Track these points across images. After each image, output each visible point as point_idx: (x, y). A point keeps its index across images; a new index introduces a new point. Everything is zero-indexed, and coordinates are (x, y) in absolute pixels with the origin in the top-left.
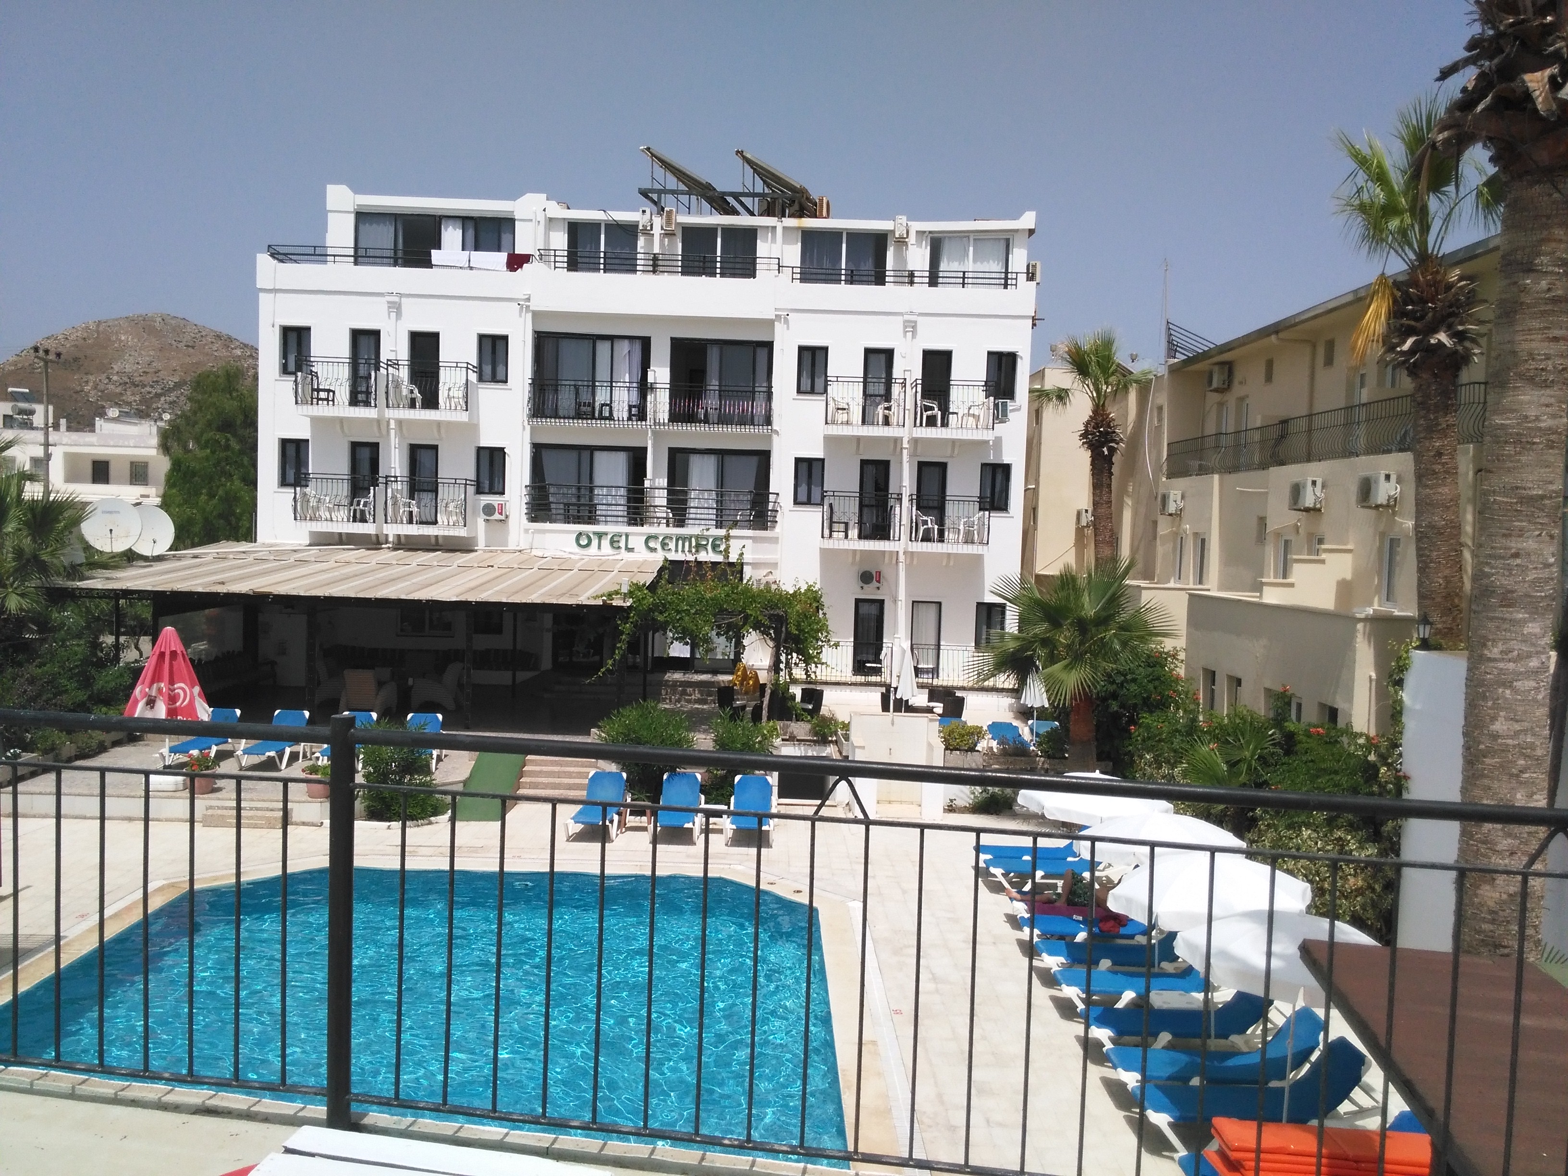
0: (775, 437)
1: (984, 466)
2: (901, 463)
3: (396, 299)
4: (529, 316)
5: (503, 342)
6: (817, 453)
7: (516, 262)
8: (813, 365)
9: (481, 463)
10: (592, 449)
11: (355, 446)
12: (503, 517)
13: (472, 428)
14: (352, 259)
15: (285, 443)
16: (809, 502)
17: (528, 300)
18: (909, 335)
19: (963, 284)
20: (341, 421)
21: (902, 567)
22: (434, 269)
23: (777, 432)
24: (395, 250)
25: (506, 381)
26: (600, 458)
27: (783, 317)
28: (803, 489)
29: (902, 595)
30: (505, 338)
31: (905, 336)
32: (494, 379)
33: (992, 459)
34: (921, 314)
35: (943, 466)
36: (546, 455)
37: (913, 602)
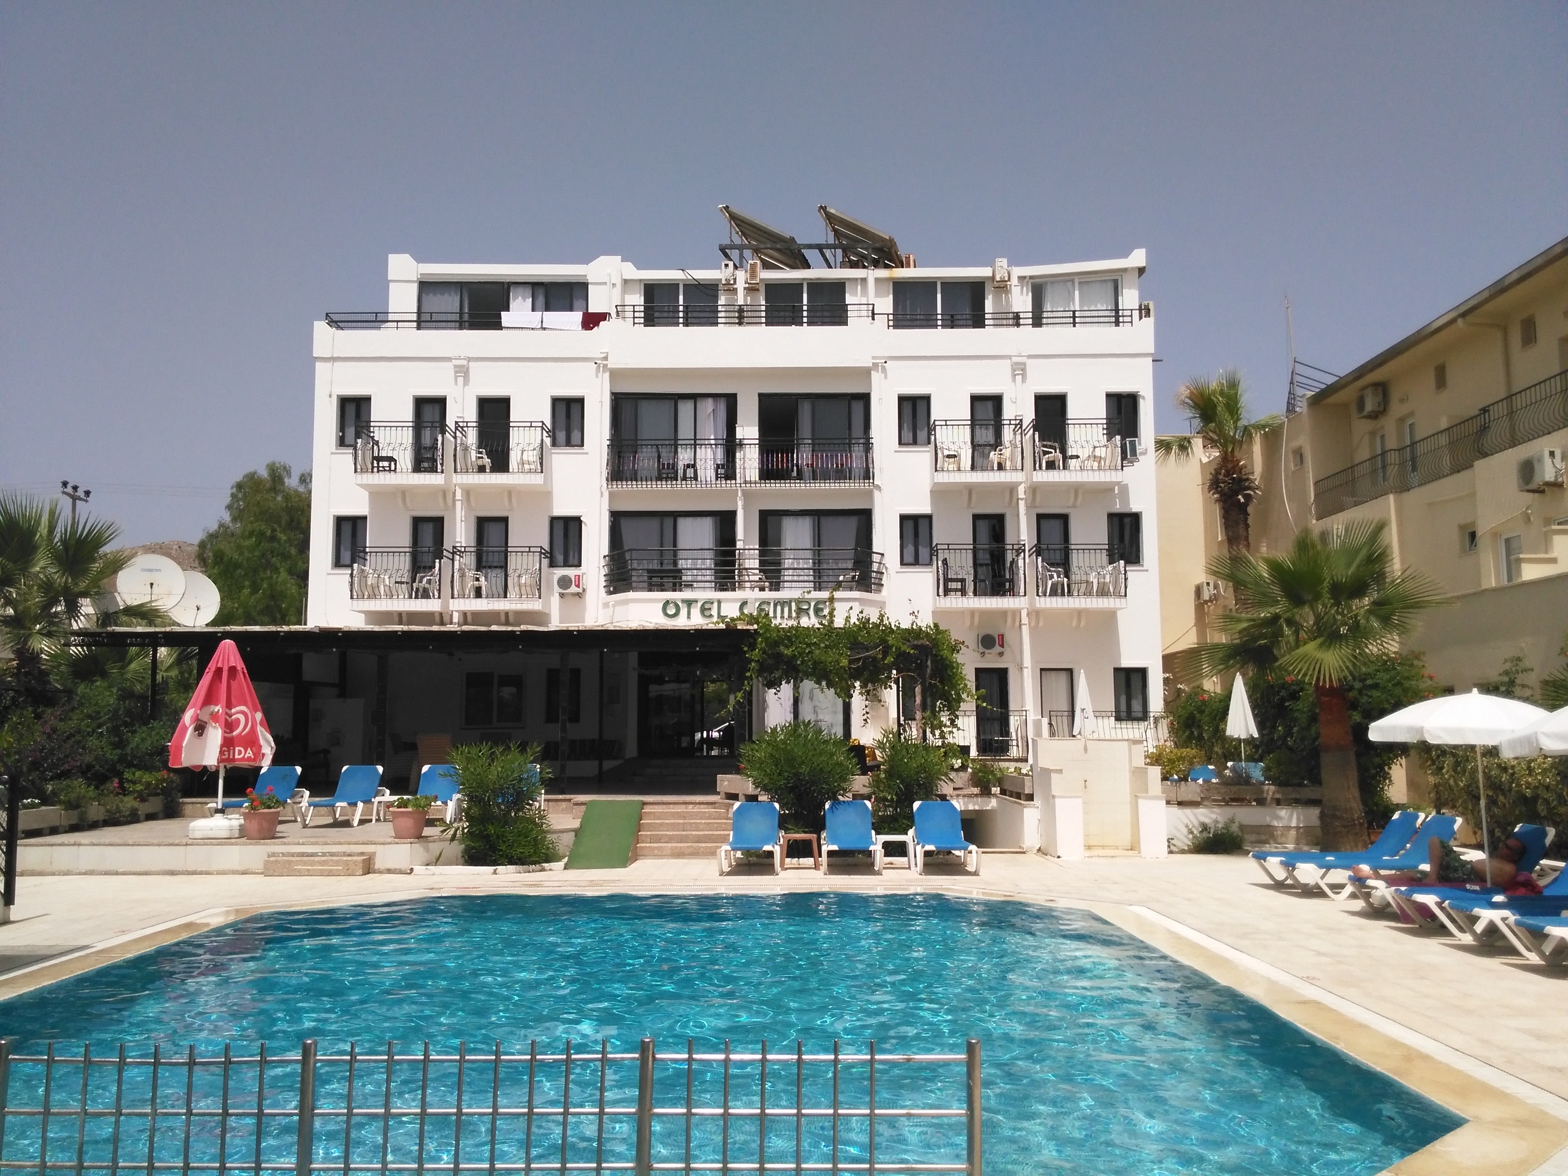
0: (876, 493)
1: (1111, 516)
2: (1018, 515)
3: (465, 363)
4: (607, 375)
5: (578, 406)
6: (923, 507)
7: (591, 321)
8: (914, 415)
9: (555, 531)
10: (675, 515)
11: (418, 522)
12: (580, 590)
13: (545, 495)
14: (415, 324)
15: (340, 522)
16: (916, 562)
17: (606, 358)
18: (1019, 378)
19: (1074, 324)
20: (403, 492)
21: (1025, 630)
22: (504, 331)
23: (878, 488)
24: (461, 313)
25: (582, 445)
26: (684, 524)
27: (879, 366)
28: (910, 549)
29: (1027, 661)
30: (580, 401)
31: (1014, 380)
32: (569, 443)
33: (1118, 508)
34: (1030, 357)
35: (1064, 518)
36: (625, 523)
37: (1042, 670)
